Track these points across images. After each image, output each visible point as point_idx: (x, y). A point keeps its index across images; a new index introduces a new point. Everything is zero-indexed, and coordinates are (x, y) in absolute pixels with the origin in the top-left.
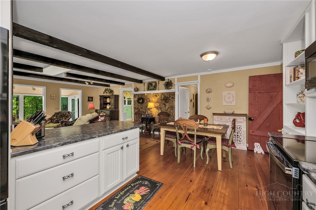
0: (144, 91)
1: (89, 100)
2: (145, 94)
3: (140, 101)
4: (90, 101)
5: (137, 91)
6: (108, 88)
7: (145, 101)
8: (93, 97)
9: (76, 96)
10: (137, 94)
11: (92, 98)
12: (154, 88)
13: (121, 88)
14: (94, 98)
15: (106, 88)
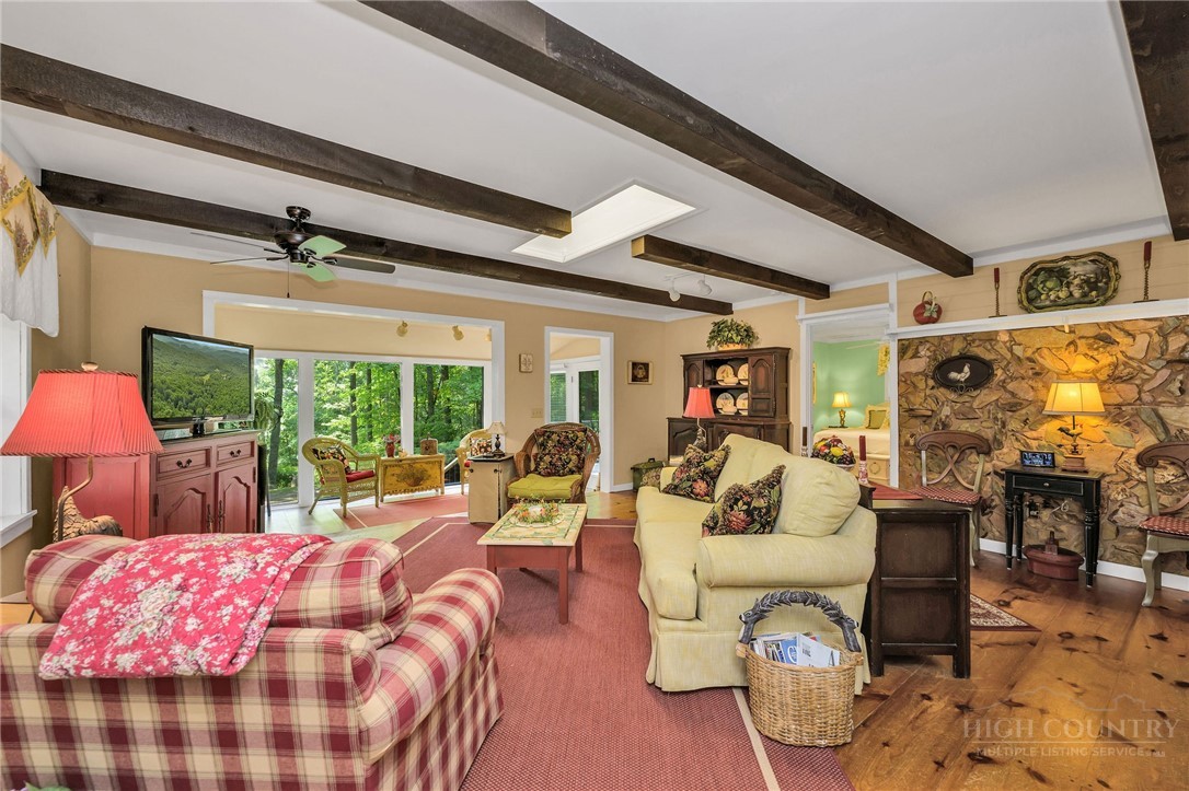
0: (998, 315)
1: (635, 379)
2: (997, 332)
3: (953, 375)
4: (641, 380)
5: (934, 321)
6: (728, 318)
7: (999, 372)
8: (648, 365)
9: (570, 360)
10: (923, 341)
11: (646, 366)
12: (1085, 295)
13: (800, 317)
14: (650, 365)
15: (719, 318)
